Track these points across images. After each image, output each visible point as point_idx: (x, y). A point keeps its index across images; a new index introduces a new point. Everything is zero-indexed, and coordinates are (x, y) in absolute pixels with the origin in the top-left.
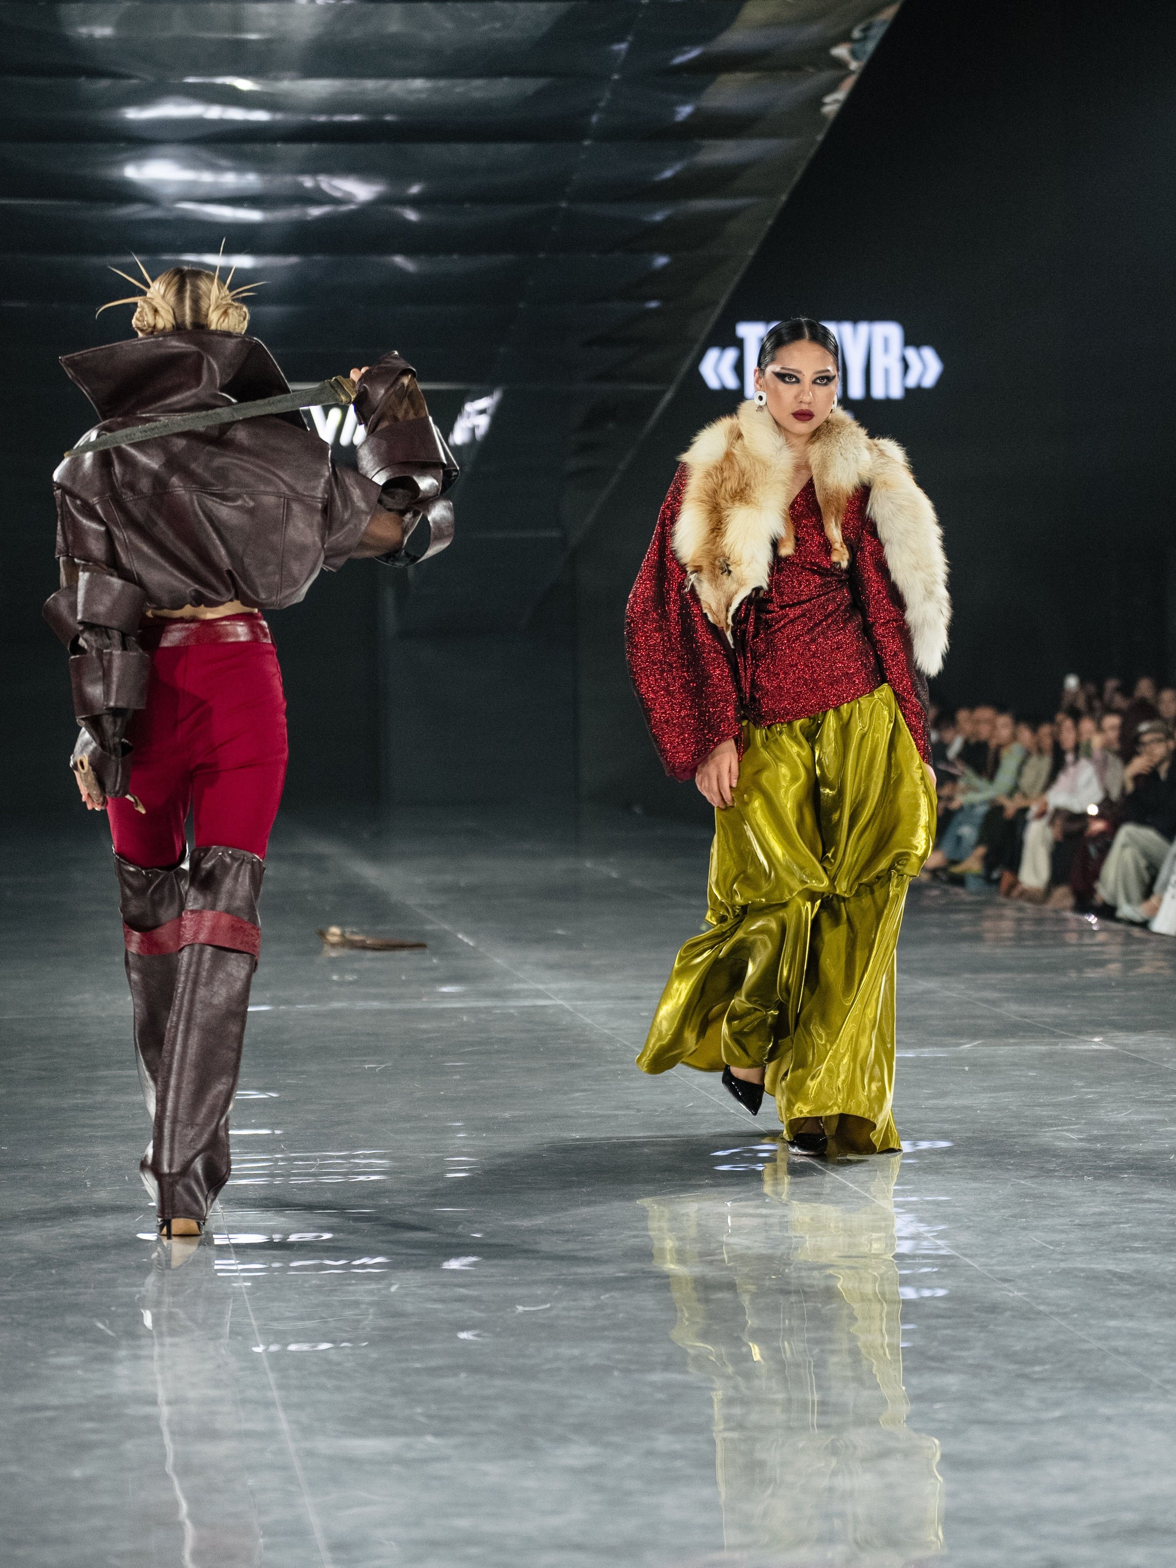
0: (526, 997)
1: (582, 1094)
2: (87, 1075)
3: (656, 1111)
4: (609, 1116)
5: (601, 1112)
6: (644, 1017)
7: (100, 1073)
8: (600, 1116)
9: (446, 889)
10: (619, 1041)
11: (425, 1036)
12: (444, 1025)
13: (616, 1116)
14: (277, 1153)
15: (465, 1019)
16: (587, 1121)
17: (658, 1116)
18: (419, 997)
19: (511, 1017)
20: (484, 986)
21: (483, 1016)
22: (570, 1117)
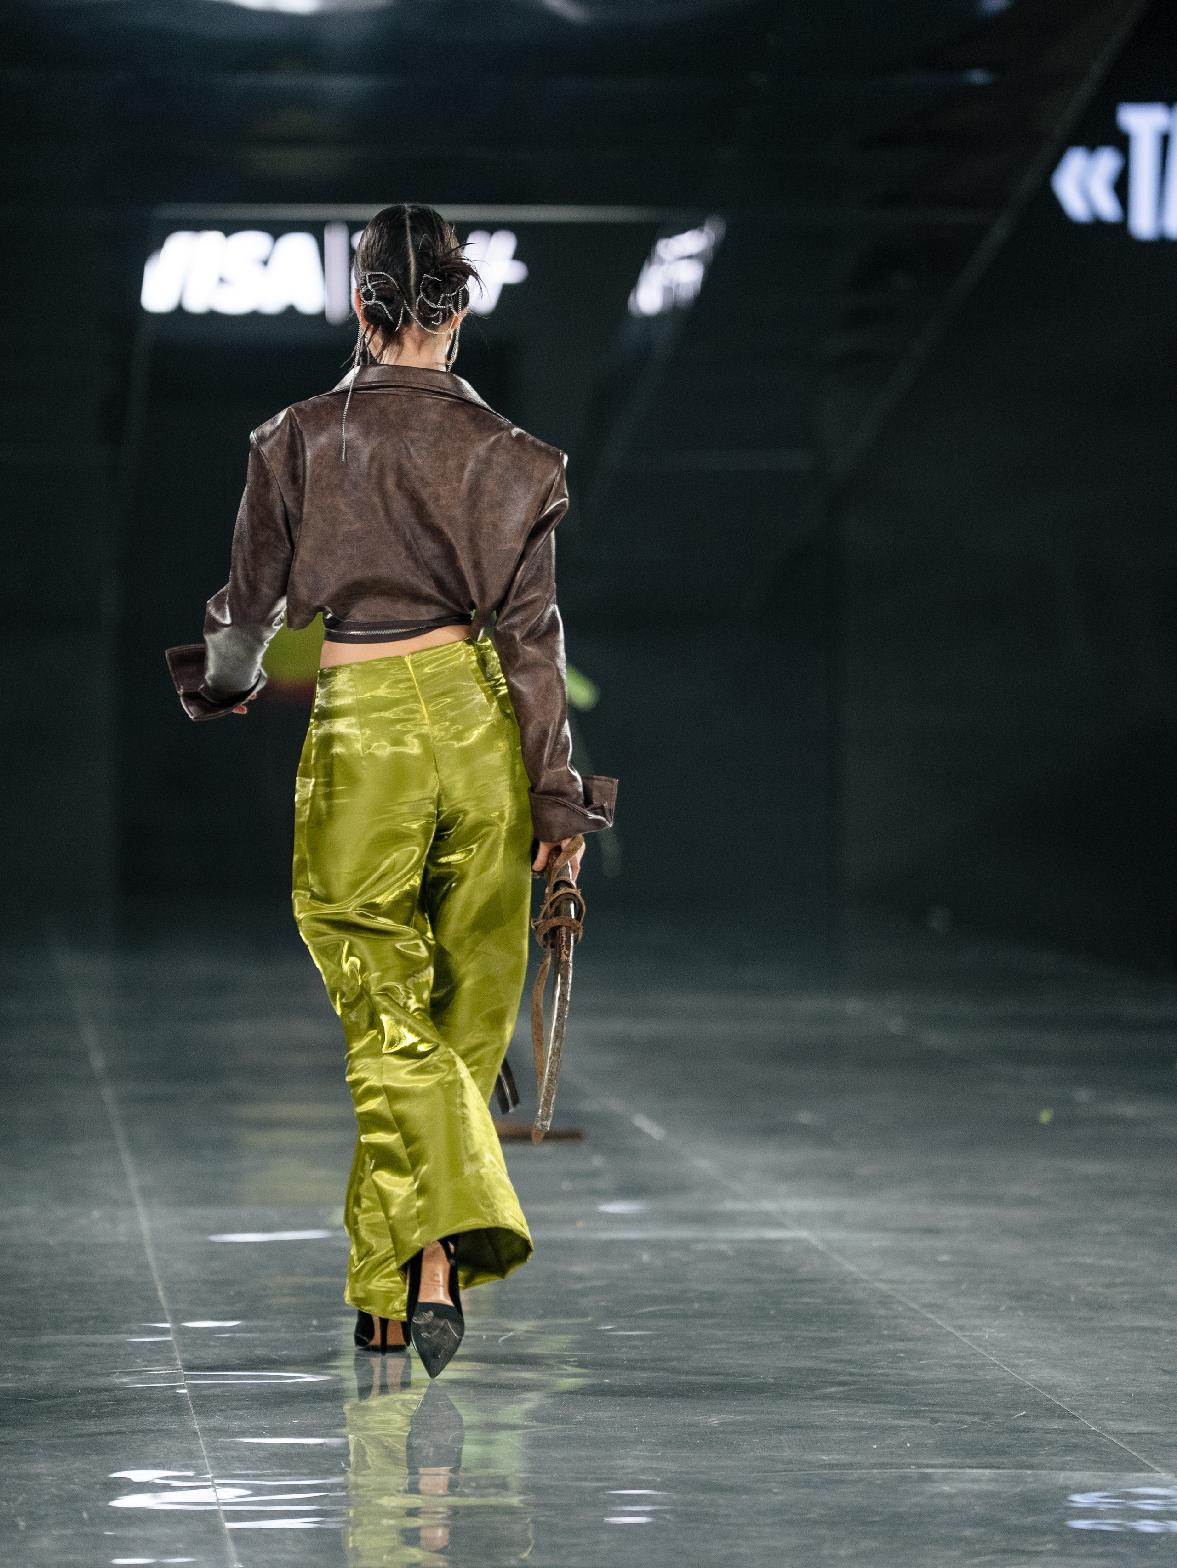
0: (748, 1224)
1: (841, 1388)
2: (25, 1341)
3: (962, 1422)
4: (884, 1429)
5: (870, 1421)
6: (944, 1264)
7: (45, 1339)
8: (869, 1428)
9: (619, 1043)
10: (901, 1303)
11: (579, 1286)
12: (612, 1267)
13: (896, 1428)
14: (334, 1474)
15: (646, 1257)
16: (847, 1434)
17: (965, 1430)
18: (571, 1221)
19: (721, 1256)
20: (680, 1204)
21: (675, 1254)
22: (820, 1427)
